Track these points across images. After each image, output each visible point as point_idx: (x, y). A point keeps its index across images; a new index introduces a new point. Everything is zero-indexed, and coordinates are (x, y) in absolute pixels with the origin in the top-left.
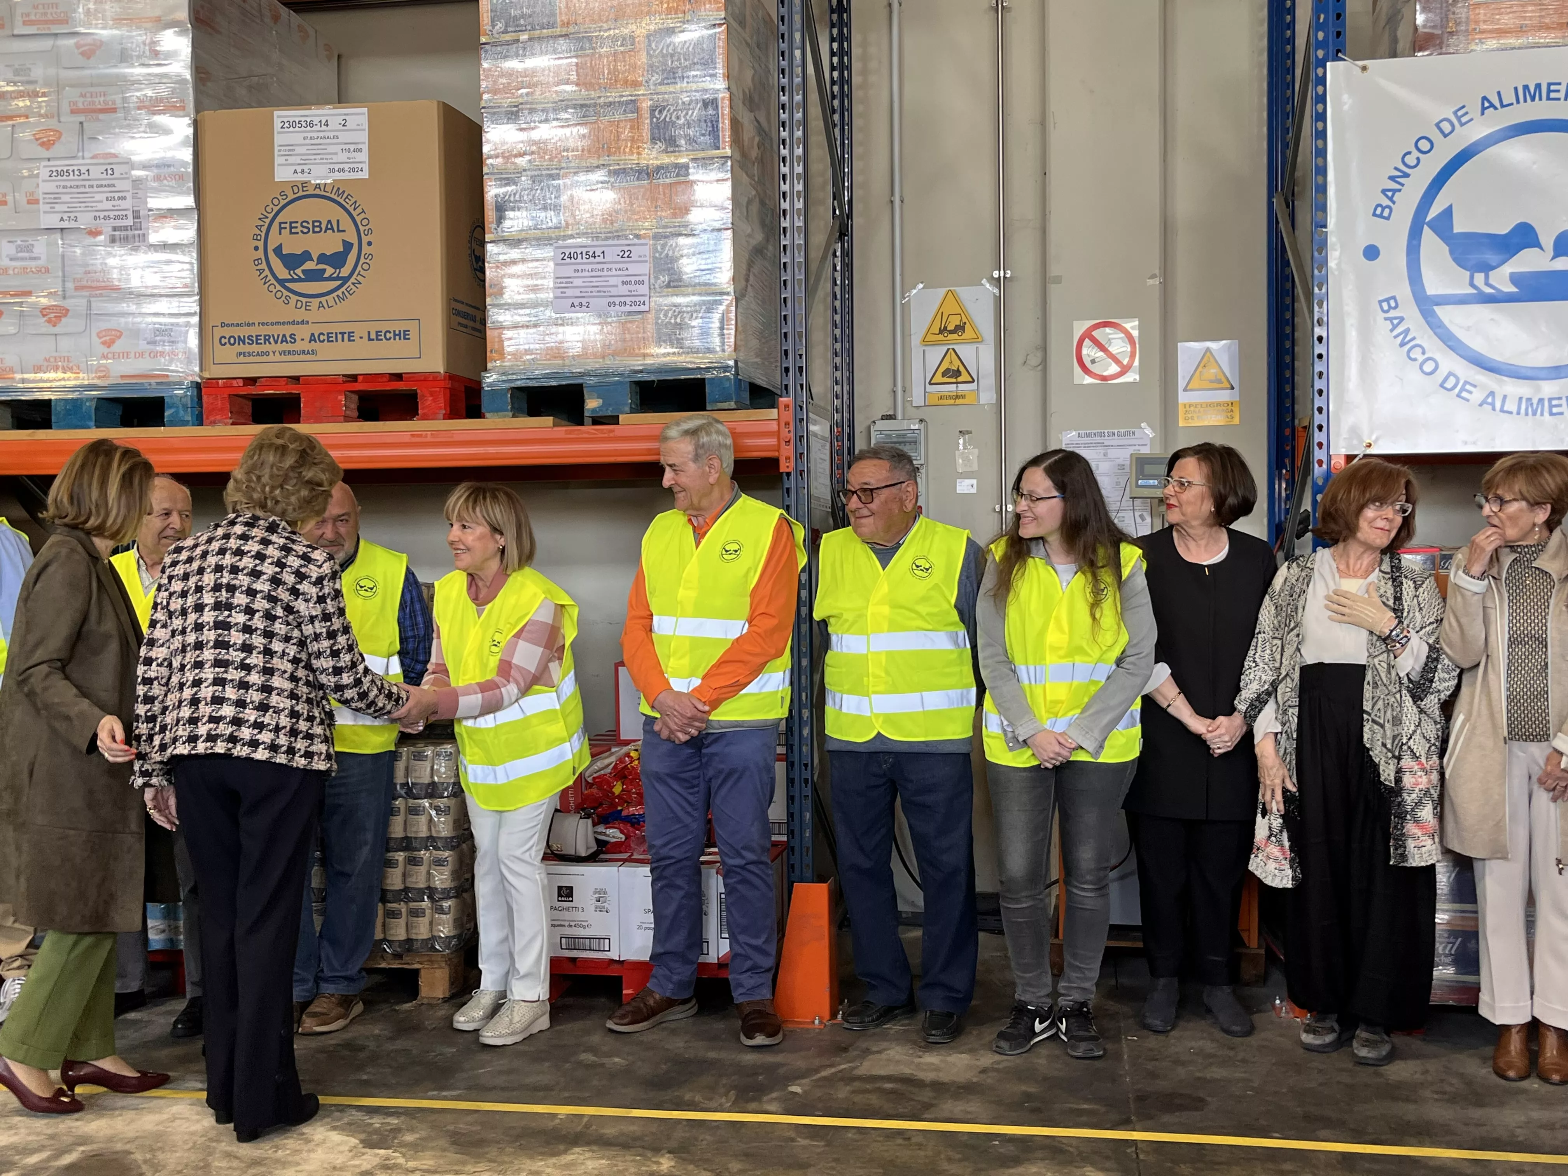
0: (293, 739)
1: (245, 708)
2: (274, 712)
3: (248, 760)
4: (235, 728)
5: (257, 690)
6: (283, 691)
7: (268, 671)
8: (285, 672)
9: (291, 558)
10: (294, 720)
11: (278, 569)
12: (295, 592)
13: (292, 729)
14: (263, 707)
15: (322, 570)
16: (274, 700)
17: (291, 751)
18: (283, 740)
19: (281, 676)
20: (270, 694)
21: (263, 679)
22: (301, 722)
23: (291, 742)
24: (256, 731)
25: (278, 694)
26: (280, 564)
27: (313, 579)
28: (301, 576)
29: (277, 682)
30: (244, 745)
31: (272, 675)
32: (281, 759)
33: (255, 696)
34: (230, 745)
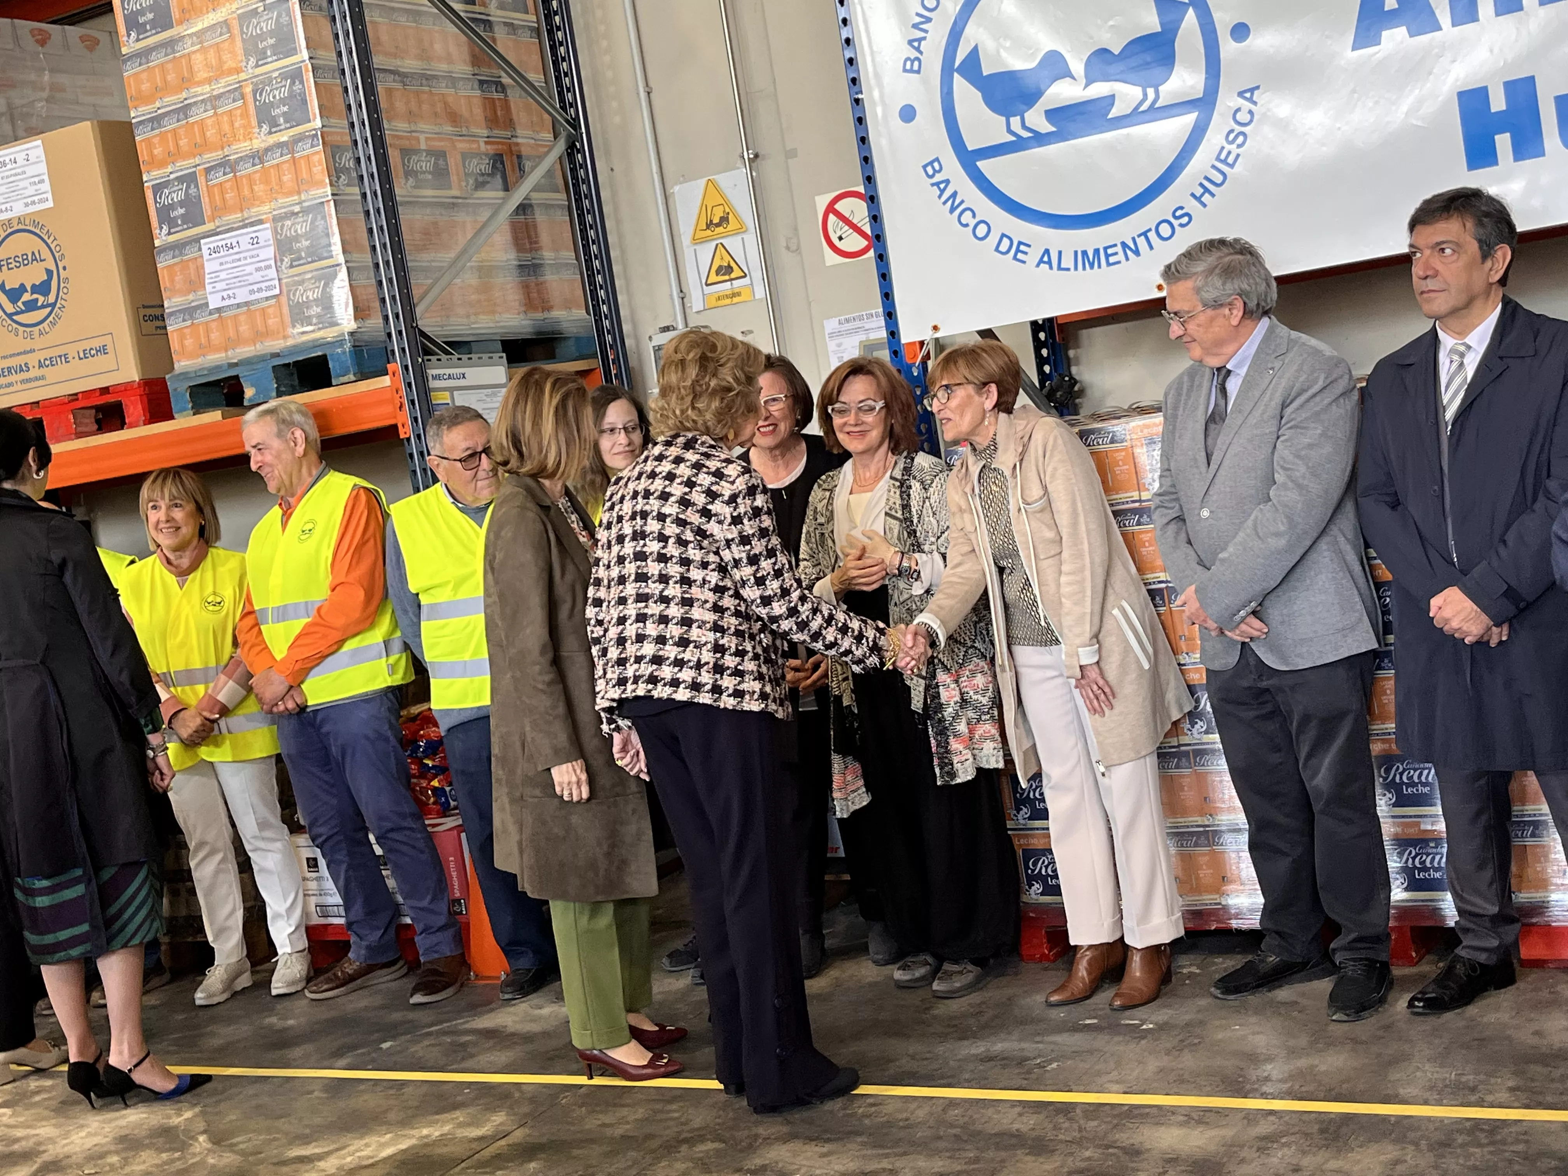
0: (718, 676)
1: (664, 644)
2: (695, 647)
3: (670, 700)
4: (655, 667)
5: (677, 624)
6: (704, 623)
7: (687, 602)
8: (706, 602)
9: (701, 476)
10: (718, 655)
11: (687, 490)
12: (706, 513)
13: (716, 665)
14: (683, 643)
15: (735, 487)
16: (695, 633)
17: (717, 690)
18: (706, 678)
19: (702, 607)
20: (690, 627)
21: (682, 611)
22: (727, 657)
23: (716, 680)
24: (677, 669)
25: (699, 627)
26: (690, 484)
27: (726, 498)
28: (712, 495)
29: (696, 613)
30: (665, 685)
31: (691, 606)
32: (705, 698)
33: (674, 631)
34: (650, 686)
